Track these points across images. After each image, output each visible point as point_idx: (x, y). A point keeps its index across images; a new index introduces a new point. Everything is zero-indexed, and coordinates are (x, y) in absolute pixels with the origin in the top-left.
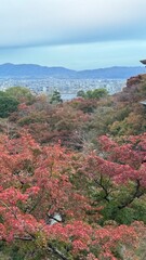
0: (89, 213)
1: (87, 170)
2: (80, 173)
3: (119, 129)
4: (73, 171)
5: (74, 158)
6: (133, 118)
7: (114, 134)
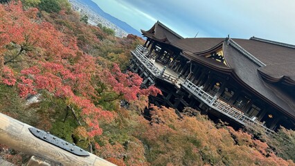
0: (93, 98)
1: (102, 76)
2: (97, 77)
3: (112, 57)
4: (94, 74)
5: (96, 67)
6: (122, 56)
7: (109, 59)
